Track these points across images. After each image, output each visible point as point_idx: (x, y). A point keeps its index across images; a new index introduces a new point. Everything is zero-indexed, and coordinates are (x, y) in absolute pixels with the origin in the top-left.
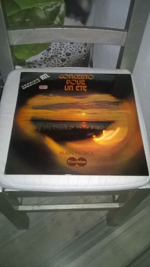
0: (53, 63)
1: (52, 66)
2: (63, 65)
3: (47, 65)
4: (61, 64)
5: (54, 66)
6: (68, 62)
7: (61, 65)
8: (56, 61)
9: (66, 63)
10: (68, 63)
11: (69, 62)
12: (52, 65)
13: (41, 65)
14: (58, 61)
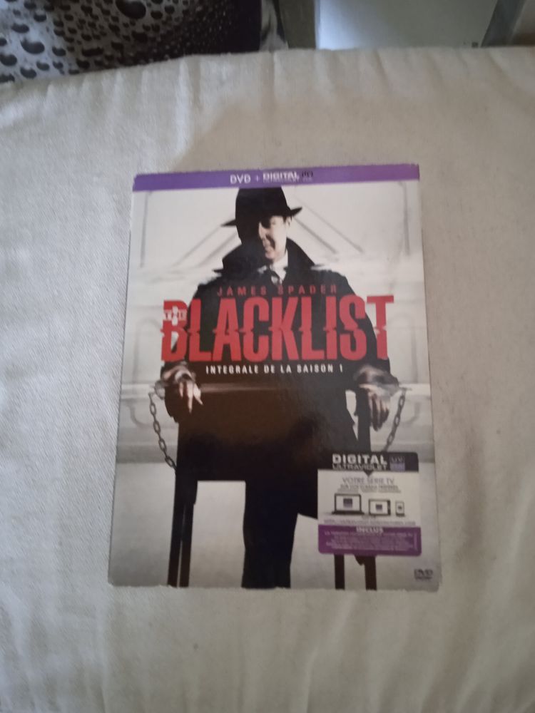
0: (82, 22)
1: (86, 32)
2: (139, 30)
3: (52, 27)
4: (126, 25)
5: (96, 33)
6: (156, 15)
7: (131, 28)
8: (96, 11)
9: (148, 19)
10: (164, 23)
11: (165, 15)
12: (81, 28)
13: (24, 29)
14: (106, 13)
